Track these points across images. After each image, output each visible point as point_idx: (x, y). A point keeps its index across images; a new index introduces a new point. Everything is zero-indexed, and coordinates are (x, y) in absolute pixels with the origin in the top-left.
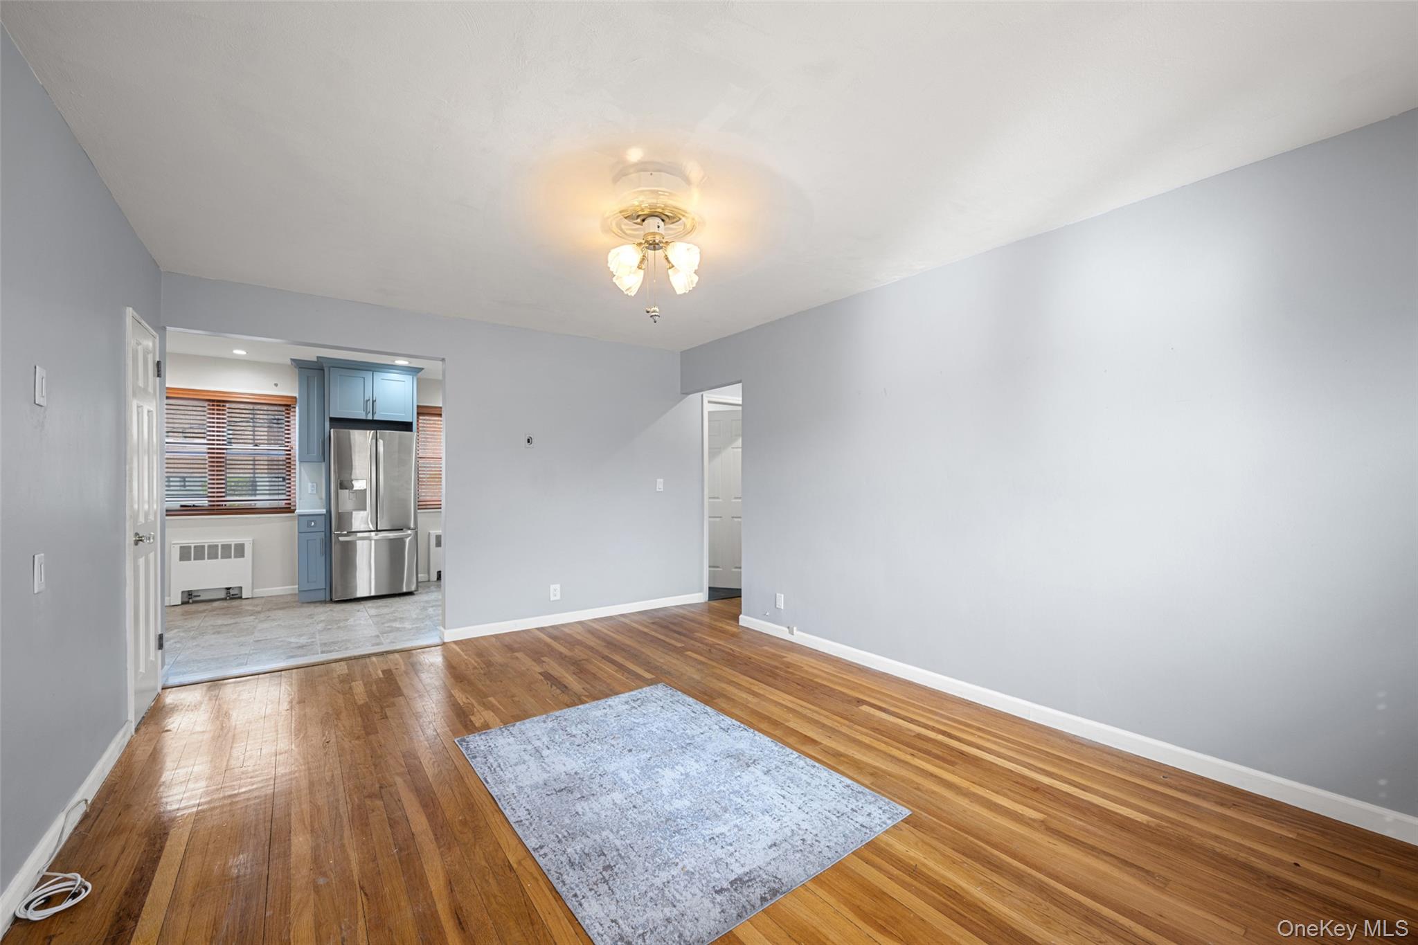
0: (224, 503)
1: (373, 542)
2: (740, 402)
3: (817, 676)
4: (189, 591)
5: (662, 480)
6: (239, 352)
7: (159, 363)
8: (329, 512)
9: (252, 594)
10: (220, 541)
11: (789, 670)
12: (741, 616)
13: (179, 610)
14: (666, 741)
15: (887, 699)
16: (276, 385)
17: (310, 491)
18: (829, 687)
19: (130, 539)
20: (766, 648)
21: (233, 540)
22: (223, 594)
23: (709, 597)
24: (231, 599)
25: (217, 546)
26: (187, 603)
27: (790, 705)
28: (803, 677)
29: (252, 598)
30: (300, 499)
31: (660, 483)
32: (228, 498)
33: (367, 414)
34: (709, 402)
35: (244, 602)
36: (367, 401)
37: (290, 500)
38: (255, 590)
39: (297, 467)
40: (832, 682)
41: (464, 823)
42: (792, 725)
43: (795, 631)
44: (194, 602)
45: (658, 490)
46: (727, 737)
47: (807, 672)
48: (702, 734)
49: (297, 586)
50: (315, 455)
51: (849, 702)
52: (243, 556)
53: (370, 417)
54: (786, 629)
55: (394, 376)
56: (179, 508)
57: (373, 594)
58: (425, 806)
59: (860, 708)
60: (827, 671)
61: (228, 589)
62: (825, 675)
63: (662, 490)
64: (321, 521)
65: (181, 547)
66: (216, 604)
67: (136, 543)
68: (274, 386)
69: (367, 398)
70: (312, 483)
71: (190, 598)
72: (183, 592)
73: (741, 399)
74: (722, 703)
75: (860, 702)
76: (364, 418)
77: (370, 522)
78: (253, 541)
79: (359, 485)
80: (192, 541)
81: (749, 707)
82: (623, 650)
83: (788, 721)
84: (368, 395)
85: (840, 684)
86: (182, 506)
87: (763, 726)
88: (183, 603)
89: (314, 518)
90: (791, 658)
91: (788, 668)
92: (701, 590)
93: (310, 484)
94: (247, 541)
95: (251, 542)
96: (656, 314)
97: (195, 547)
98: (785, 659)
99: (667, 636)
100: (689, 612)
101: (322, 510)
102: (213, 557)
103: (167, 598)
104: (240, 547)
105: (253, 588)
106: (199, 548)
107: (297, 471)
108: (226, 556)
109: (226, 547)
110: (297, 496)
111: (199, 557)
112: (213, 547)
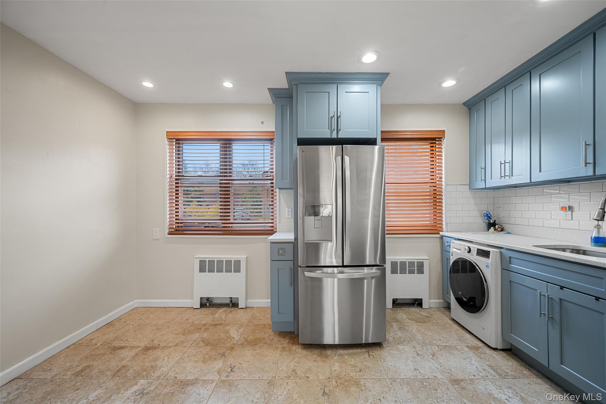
1: (336, 280)
4: (206, 298)
8: (296, 239)
9: (246, 303)
10: (224, 257)
13: (199, 311)
16: (262, 123)
17: (287, 216)
21: (233, 257)
22: (227, 303)
24: (233, 307)
25: (223, 261)
26: (205, 307)
29: (246, 308)
30: (279, 223)
33: (332, 132)
36: (332, 118)
37: (273, 223)
38: (248, 301)
39: (277, 194)
44: (210, 306)
50: (288, 181)
53: (334, 136)
55: (356, 88)
57: (337, 342)
61: (231, 298)
64: (290, 247)
65: (200, 261)
69: (331, 114)
70: (288, 208)
71: (206, 303)
72: (201, 298)
76: (328, 136)
77: (334, 256)
78: (247, 258)
79: (326, 211)
80: (208, 256)
84: (333, 109)
88: (202, 307)
89: (284, 246)
93: (287, 209)
94: (241, 257)
95: (245, 259)
97: (209, 261)
101: (291, 237)
102: (220, 270)
103: (190, 301)
104: (238, 263)
105: (247, 299)
106: (211, 262)
107: (277, 197)
108: (228, 271)
109: (229, 262)
110: (277, 219)
111: (211, 270)
112: (220, 262)
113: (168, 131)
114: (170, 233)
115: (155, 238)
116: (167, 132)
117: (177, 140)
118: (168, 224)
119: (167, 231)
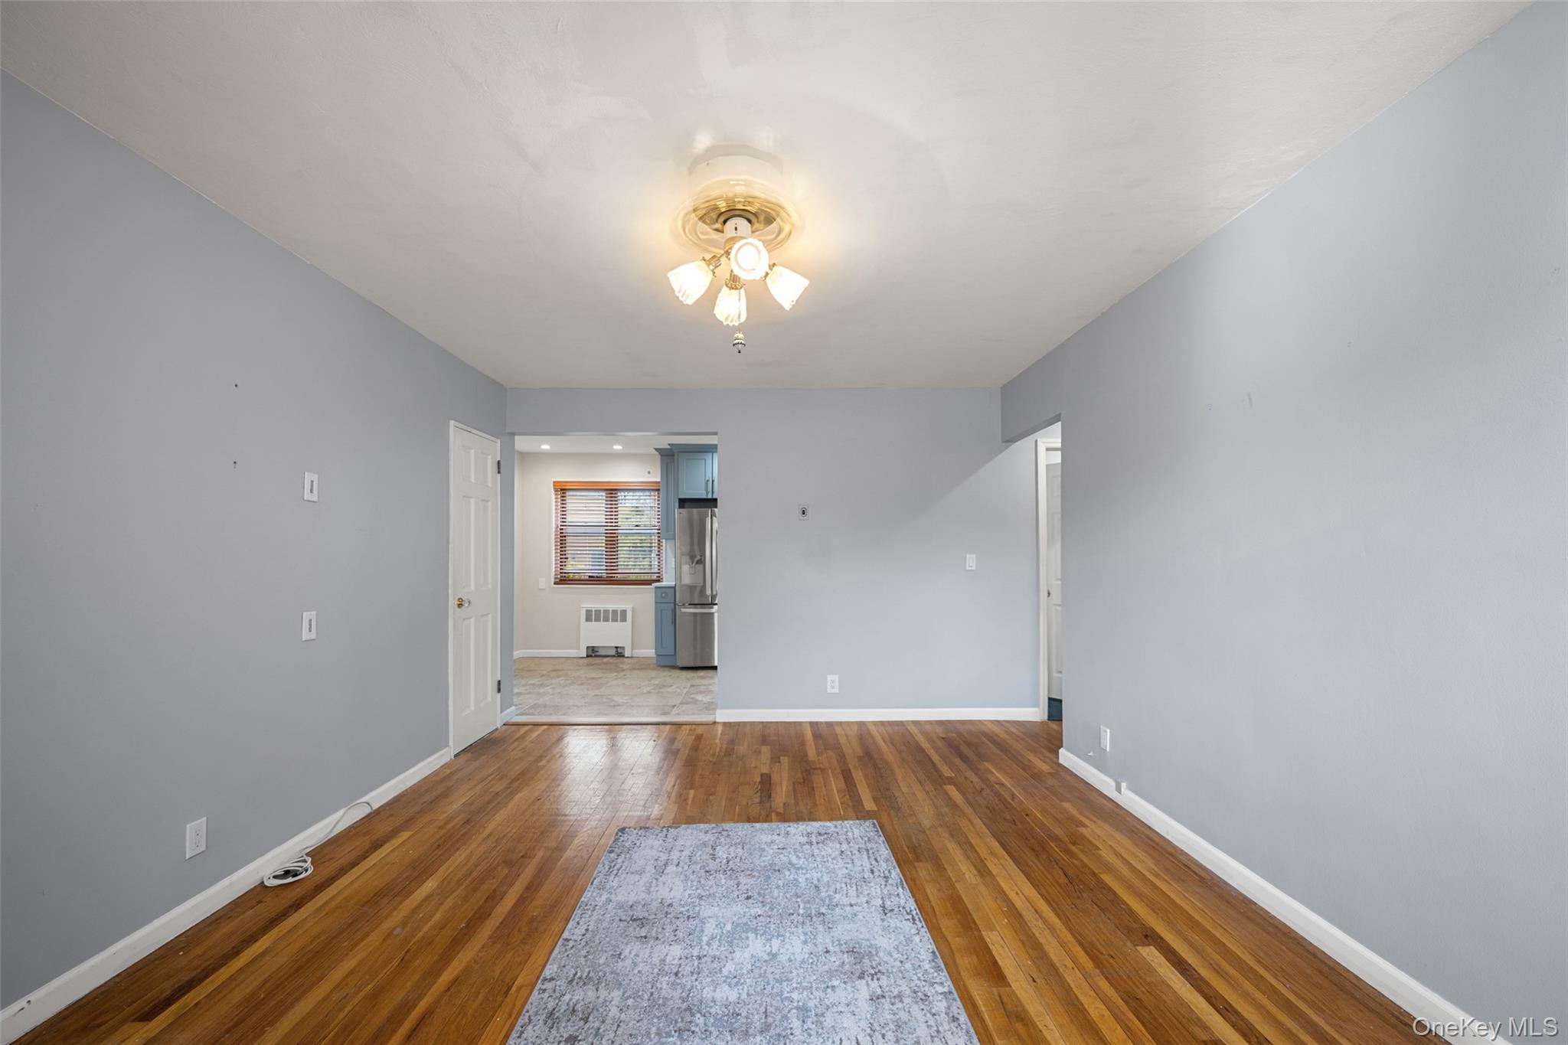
0: (616, 575)
2: (1059, 445)
3: (1110, 869)
4: (593, 647)
5: (974, 556)
6: (618, 447)
7: (499, 462)
8: (676, 585)
9: (632, 652)
10: (611, 607)
11: (1073, 848)
12: (1062, 751)
13: (585, 661)
14: (799, 900)
15: (1208, 948)
16: (649, 473)
18: (1115, 893)
19: (452, 602)
20: (1067, 805)
21: (619, 607)
22: (613, 652)
23: (1049, 716)
24: (618, 656)
25: (609, 611)
26: (591, 656)
27: (1019, 903)
28: (1085, 865)
29: (632, 657)
30: (666, 573)
31: (971, 561)
32: (620, 571)
33: (707, 493)
34: (1048, 449)
35: (625, 660)
36: (708, 481)
37: (659, 571)
38: (634, 651)
39: (664, 544)
40: (1129, 886)
41: (532, 920)
42: (991, 938)
43: (1123, 790)
44: (596, 656)
45: (968, 568)
46: (879, 922)
47: (1099, 859)
48: (851, 905)
49: (654, 651)
50: (671, 533)
51: (1129, 931)
52: (625, 621)
53: (710, 496)
54: (1113, 783)
56: (587, 578)
58: (527, 889)
59: (1139, 948)
60: (1139, 867)
61: (617, 647)
62: (1125, 871)
63: (973, 568)
64: (671, 593)
65: (587, 611)
66: (606, 660)
67: (460, 606)
68: (647, 473)
69: (707, 479)
71: (593, 652)
72: (588, 647)
73: (1060, 440)
74: (923, 871)
75: (1150, 937)
76: (705, 497)
78: (633, 608)
80: (594, 606)
81: (954, 888)
82: (875, 766)
83: (991, 928)
84: (708, 476)
85: (1140, 895)
86: (590, 577)
87: (947, 925)
88: (587, 656)
89: (665, 590)
90: (1095, 829)
91: (1074, 844)
92: (1037, 705)
94: (628, 607)
95: (631, 609)
96: (740, 341)
97: (595, 611)
98: (1083, 830)
99: (944, 758)
100: (1006, 732)
101: (673, 584)
102: (606, 620)
103: (575, 651)
104: (624, 613)
105: (633, 648)
106: (598, 612)
107: (664, 547)
108: (615, 620)
109: (615, 612)
110: (664, 570)
111: (598, 620)
112: (606, 612)
113: (555, 480)
114: (555, 583)
115: (540, 587)
116: (554, 482)
117: (562, 490)
118: (554, 573)
119: (553, 581)
